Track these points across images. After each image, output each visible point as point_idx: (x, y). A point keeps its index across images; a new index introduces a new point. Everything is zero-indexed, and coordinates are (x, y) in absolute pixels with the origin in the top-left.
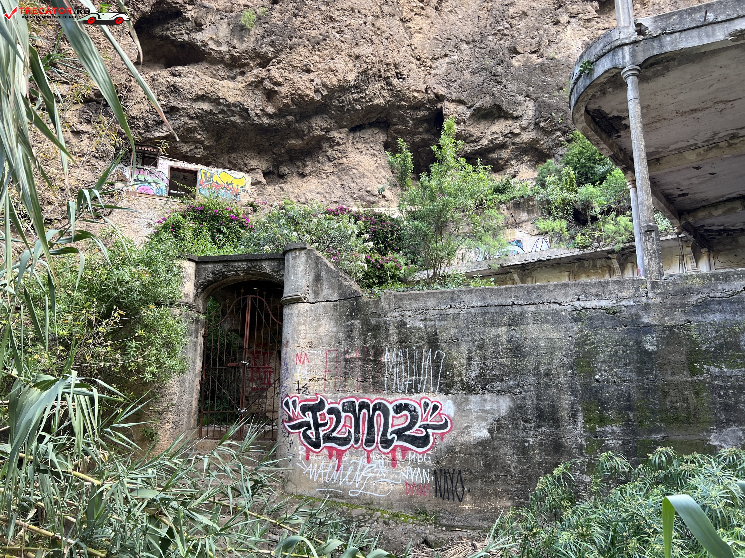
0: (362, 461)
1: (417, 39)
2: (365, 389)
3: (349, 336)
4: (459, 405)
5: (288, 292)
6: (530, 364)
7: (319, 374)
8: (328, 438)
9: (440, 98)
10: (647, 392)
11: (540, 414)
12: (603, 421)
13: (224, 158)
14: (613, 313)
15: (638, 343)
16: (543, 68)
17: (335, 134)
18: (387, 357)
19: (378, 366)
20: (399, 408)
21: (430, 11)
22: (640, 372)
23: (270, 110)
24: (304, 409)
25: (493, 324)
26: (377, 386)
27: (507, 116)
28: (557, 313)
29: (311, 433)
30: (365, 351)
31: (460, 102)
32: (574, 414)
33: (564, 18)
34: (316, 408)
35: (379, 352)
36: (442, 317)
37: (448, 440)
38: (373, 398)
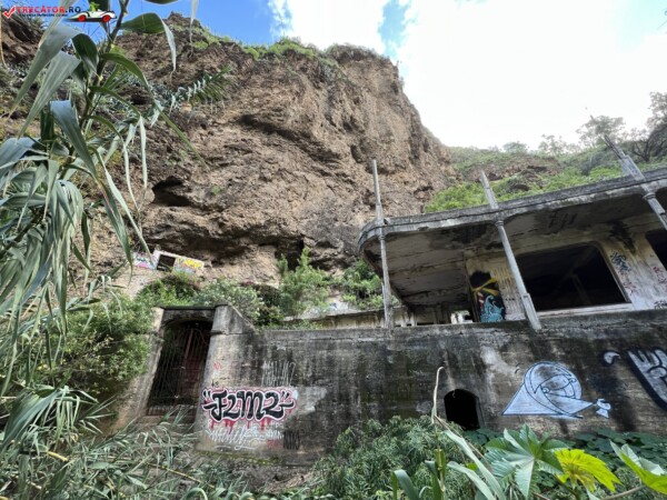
0: (244, 427)
1: (295, 209)
2: (251, 384)
3: (246, 354)
4: (300, 393)
5: (215, 328)
6: (337, 370)
7: (226, 375)
8: (226, 414)
9: (303, 236)
10: (389, 384)
11: (340, 396)
12: (370, 400)
13: (192, 253)
14: (375, 344)
15: (386, 359)
16: (348, 228)
17: (251, 246)
18: (265, 366)
19: (260, 371)
20: (269, 395)
21: (301, 199)
22: (386, 374)
23: (220, 232)
24: (215, 396)
25: (321, 348)
26: (258, 383)
27: (332, 247)
28: (350, 344)
29: (217, 411)
30: (253, 363)
31: (312, 238)
32: (356, 397)
33: (357, 210)
34: (220, 396)
35: (261, 363)
36: (296, 344)
37: (293, 413)
38: (255, 390)
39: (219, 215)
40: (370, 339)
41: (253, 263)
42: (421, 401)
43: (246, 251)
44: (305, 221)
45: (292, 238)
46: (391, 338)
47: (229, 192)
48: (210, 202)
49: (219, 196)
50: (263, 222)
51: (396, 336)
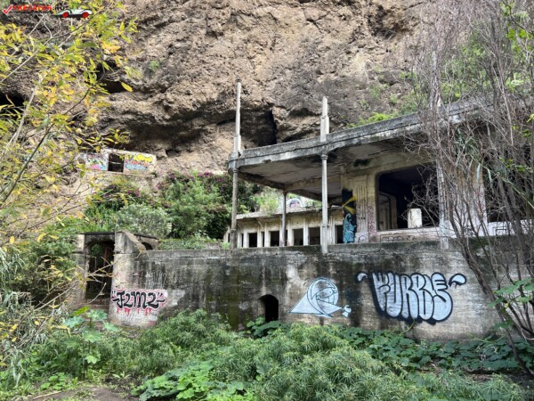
0: (136, 313)
1: (258, 68)
2: (139, 287)
3: (135, 267)
4: (169, 294)
5: (116, 250)
6: (192, 279)
7: (124, 281)
8: (125, 305)
9: (271, 105)
10: (225, 290)
11: (193, 296)
12: (211, 300)
14: (219, 261)
15: (225, 273)
16: (337, 83)
17: (208, 128)
18: (148, 275)
19: (144, 279)
20: (150, 294)
21: (267, 51)
22: (224, 282)
23: (167, 117)
24: (118, 294)
25: (183, 264)
26: (143, 286)
27: (312, 114)
28: (202, 261)
29: (120, 303)
30: (140, 273)
32: (203, 297)
33: (354, 49)
34: (122, 294)
35: (145, 274)
36: (167, 261)
37: (164, 306)
38: (141, 291)
39: (163, 96)
40: (216, 258)
41: (212, 148)
42: (243, 301)
43: (203, 134)
44: (273, 84)
45: (257, 109)
46: (230, 257)
47: (171, 63)
48: (149, 82)
49: (159, 72)
50: (215, 96)
51: (234, 256)
